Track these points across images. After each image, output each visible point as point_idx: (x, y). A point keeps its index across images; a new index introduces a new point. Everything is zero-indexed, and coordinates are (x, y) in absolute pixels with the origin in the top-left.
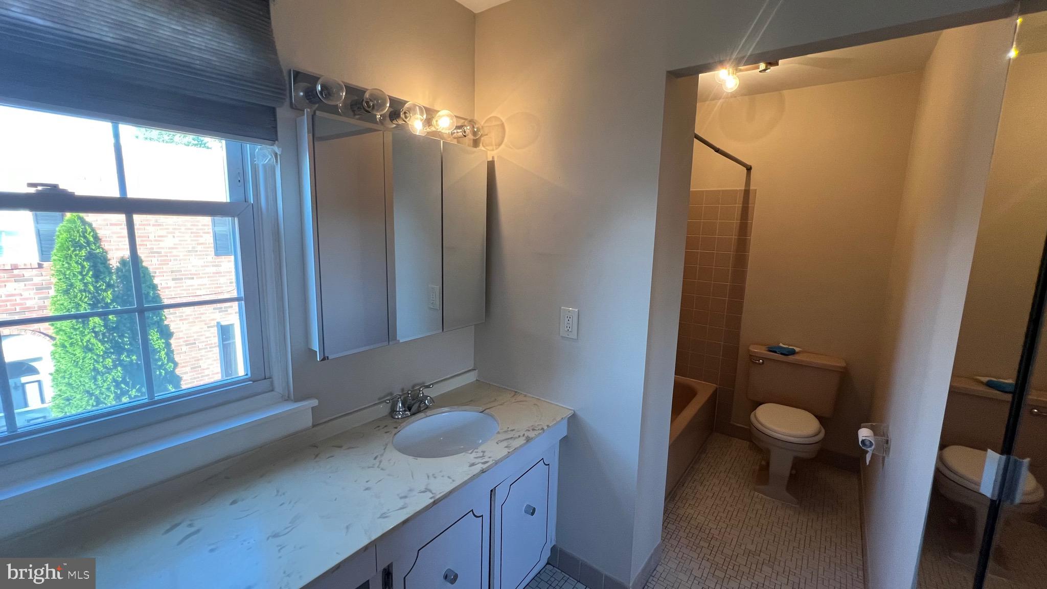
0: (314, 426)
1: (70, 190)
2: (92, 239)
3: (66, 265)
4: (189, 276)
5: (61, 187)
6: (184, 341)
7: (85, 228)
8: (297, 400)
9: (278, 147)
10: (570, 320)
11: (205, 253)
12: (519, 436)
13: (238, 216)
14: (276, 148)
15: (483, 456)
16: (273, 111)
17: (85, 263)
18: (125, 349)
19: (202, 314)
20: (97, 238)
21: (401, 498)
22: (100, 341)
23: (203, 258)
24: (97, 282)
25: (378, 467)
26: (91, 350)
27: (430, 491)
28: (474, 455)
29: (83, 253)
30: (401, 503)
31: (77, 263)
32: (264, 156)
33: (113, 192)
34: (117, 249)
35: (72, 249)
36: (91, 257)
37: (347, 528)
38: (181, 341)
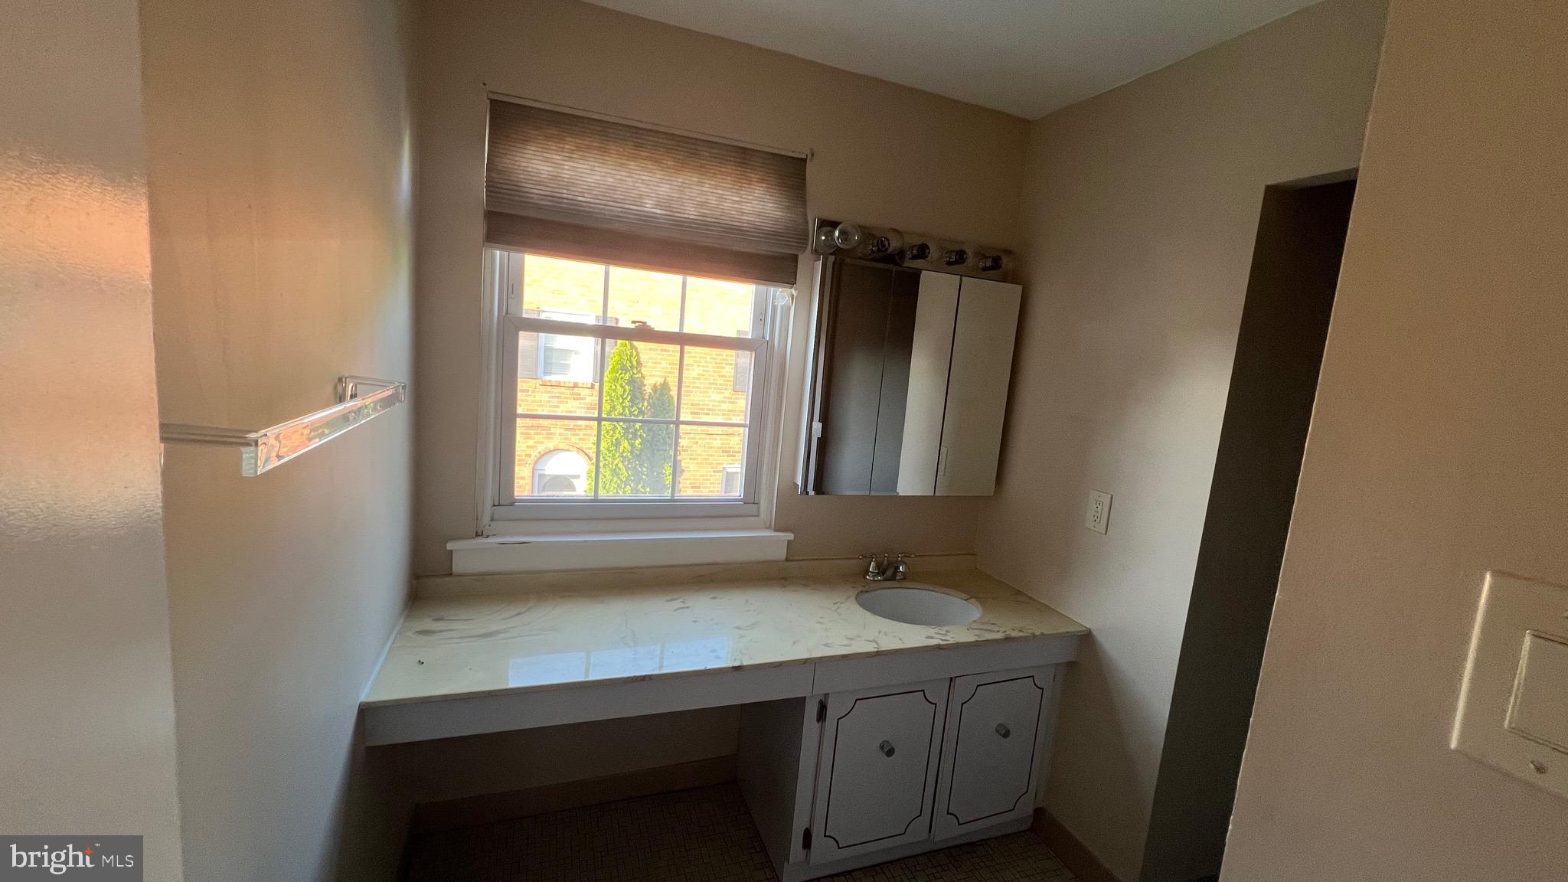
0: (787, 560)
1: (652, 327)
2: (635, 364)
3: (614, 387)
4: (706, 411)
5: (648, 324)
6: (691, 484)
7: (632, 352)
8: (776, 530)
9: (796, 290)
10: (1100, 507)
11: (724, 387)
12: (998, 631)
13: (755, 350)
14: (793, 291)
15: (945, 635)
16: (795, 259)
17: (627, 387)
18: (642, 479)
19: (712, 456)
20: (639, 363)
21: (847, 638)
22: (625, 466)
23: (722, 393)
24: (632, 407)
25: (835, 611)
26: (617, 475)
27: (877, 643)
28: (936, 630)
29: (627, 376)
30: (846, 642)
31: (621, 386)
32: (784, 297)
33: (674, 328)
34: (651, 376)
35: (620, 372)
36: (632, 381)
37: (794, 643)
38: (688, 482)
